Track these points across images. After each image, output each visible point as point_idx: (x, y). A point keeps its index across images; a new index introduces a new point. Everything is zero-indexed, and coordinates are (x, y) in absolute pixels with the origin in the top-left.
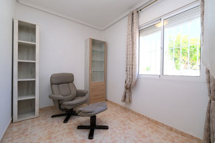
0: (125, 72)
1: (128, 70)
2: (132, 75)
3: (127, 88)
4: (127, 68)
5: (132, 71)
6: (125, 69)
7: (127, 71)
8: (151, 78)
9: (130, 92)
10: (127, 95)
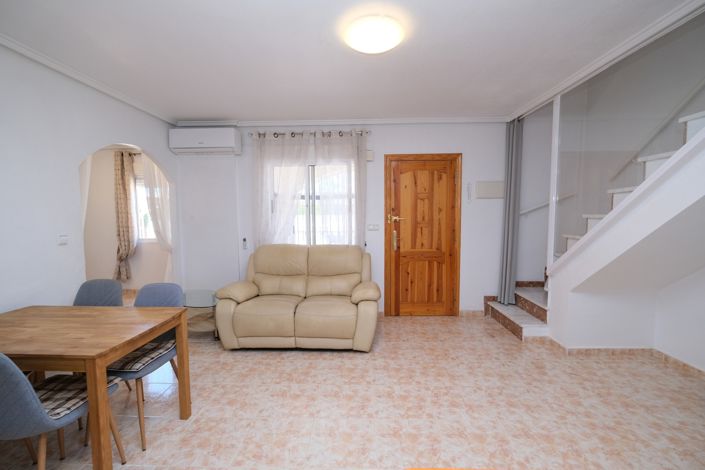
0: (115, 238)
1: (121, 234)
2: (129, 241)
3: (121, 259)
4: (119, 231)
5: (128, 236)
6: (116, 233)
7: (119, 235)
8: (151, 243)
9: (127, 265)
10: (123, 270)
